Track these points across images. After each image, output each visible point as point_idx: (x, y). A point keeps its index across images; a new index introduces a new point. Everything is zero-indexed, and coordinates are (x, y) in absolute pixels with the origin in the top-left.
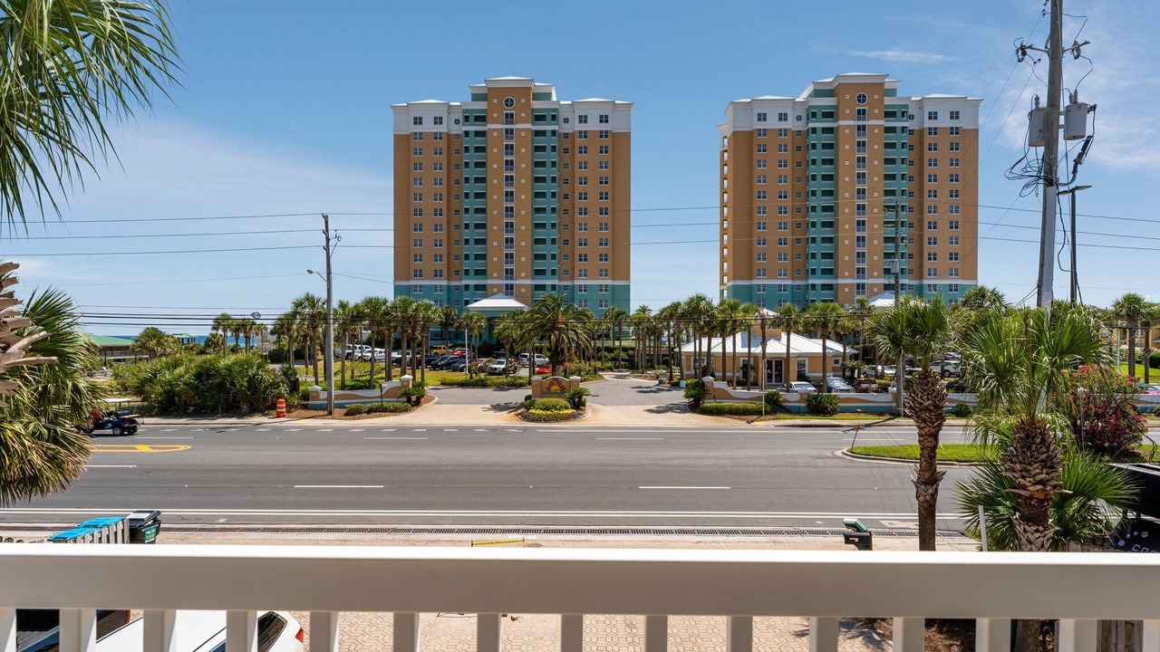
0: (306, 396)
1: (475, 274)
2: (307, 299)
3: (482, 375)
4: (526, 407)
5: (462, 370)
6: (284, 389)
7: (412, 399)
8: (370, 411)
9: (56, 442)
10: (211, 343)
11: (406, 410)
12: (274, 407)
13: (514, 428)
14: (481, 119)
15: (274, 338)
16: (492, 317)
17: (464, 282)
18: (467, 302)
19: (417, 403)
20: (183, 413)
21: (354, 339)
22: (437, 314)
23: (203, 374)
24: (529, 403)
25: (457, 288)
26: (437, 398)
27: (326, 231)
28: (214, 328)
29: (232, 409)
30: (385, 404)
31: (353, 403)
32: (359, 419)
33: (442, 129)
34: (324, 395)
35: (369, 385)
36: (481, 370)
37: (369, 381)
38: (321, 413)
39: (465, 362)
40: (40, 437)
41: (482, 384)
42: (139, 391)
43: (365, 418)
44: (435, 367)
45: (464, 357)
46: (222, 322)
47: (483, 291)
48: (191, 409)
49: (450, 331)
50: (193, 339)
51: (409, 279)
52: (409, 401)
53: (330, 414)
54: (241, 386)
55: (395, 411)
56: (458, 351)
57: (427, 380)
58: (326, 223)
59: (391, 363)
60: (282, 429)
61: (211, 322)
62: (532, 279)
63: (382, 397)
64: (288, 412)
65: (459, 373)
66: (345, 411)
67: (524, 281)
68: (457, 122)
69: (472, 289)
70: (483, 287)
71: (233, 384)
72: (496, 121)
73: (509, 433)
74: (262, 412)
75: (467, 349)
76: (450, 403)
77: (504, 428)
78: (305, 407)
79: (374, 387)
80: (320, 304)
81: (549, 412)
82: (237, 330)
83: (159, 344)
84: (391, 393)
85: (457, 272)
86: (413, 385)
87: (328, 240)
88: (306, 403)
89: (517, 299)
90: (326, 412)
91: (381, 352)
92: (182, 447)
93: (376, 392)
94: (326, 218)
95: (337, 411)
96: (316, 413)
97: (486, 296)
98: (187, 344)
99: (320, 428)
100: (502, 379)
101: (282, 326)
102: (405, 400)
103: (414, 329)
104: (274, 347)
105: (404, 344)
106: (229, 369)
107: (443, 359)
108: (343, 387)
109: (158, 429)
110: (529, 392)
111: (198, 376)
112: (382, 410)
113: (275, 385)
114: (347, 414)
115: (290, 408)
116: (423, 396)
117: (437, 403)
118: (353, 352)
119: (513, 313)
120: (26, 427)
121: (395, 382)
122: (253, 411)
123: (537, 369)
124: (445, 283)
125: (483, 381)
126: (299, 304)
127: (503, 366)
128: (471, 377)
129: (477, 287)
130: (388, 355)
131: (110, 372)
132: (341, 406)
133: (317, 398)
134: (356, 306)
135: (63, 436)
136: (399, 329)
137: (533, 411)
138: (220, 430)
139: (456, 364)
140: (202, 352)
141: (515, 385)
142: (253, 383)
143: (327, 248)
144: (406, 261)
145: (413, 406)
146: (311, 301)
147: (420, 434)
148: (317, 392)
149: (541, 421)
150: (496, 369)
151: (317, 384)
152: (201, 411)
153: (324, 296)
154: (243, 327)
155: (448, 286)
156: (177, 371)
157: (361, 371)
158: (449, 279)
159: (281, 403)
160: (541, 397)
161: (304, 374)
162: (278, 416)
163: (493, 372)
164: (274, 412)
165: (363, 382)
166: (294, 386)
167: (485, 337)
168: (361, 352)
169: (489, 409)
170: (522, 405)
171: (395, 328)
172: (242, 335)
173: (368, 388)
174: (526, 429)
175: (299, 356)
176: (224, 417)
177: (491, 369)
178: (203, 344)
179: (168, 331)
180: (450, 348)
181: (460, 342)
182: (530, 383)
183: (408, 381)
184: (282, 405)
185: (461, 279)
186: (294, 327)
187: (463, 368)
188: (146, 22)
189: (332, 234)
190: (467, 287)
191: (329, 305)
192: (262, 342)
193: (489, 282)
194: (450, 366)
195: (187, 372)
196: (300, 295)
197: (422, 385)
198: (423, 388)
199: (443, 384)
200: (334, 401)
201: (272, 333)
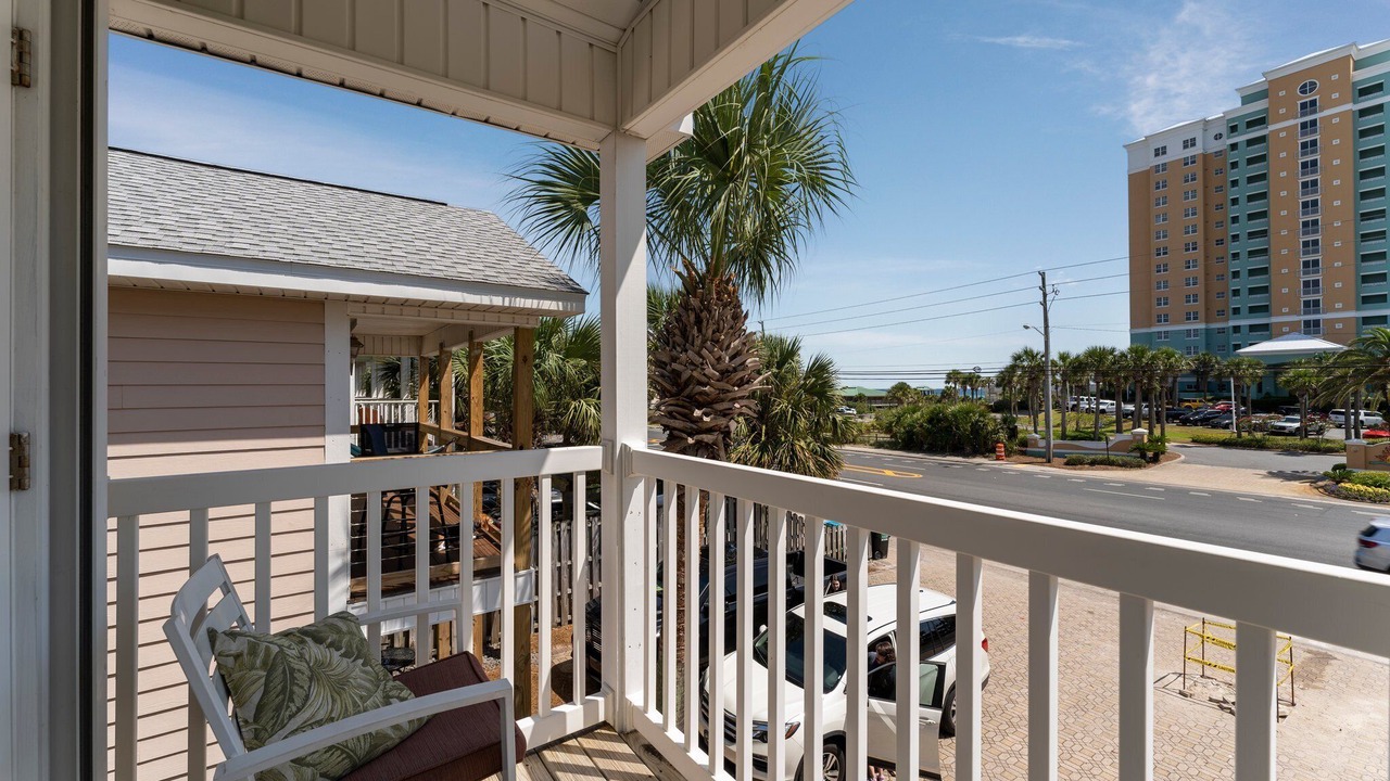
0: (1024, 443)
1: (1250, 312)
2: (1026, 352)
3: (1259, 435)
4: (1333, 479)
5: (1226, 427)
6: (1002, 436)
7: (1150, 454)
8: (1093, 463)
9: (824, 457)
10: (946, 395)
11: (1139, 466)
12: (993, 450)
13: (1309, 503)
14: (1261, 121)
15: (1000, 390)
16: (1278, 364)
17: (1232, 323)
18: (1238, 347)
19: (1155, 460)
20: (919, 449)
21: (1082, 390)
22: (1186, 363)
23: (934, 419)
24: (1341, 474)
25: (1221, 331)
26: (1183, 457)
27: (1043, 288)
28: (947, 382)
29: (957, 450)
30: (1112, 458)
31: (1074, 454)
32: (1081, 469)
33: (1197, 150)
34: (1042, 443)
35: (1094, 437)
36: (1257, 428)
37: (1094, 433)
38: (1039, 460)
39: (1231, 418)
40: (816, 453)
41: (1260, 446)
42: (888, 430)
43: (1088, 469)
44: (1185, 422)
45: (1231, 411)
46: (953, 376)
47: (1265, 331)
48: (926, 446)
49: (1208, 382)
50: (932, 391)
51: (1150, 326)
52: (1143, 456)
53: (1049, 461)
54: (966, 430)
55: (1125, 465)
56: (1221, 405)
57: (1168, 435)
58: (1043, 279)
59: (1122, 416)
60: (1000, 470)
61: (944, 376)
62: (1358, 309)
63: (1108, 449)
64: (1008, 456)
65: (1222, 431)
66: (1065, 460)
67: (1343, 314)
68: (1218, 137)
69: (1245, 331)
70: (1266, 327)
71: (958, 428)
72: (1285, 118)
73: (1296, 509)
74: (983, 455)
75: (1233, 402)
76: (1202, 464)
77: (1289, 502)
78: (1024, 453)
79: (1100, 439)
80: (1039, 356)
81: (1380, 490)
82: (964, 384)
83: (904, 394)
84: (1119, 446)
85: (1221, 313)
86: (1149, 440)
87: (1045, 295)
88: (1024, 449)
89: (1326, 338)
90: (1044, 460)
91: (1112, 404)
92: (916, 476)
93: (1102, 444)
94: (1043, 275)
95: (1056, 460)
96: (1035, 460)
97: (1270, 338)
98: (926, 395)
99: (1037, 474)
100: (1292, 440)
101: (1003, 379)
102: (1139, 455)
103: (1150, 379)
104: (1001, 398)
105: (1139, 396)
106: (954, 415)
107: (1197, 413)
108: (1064, 436)
109: (900, 460)
110: (1342, 459)
111: (930, 421)
112: (1108, 463)
113: (996, 432)
114: (1067, 464)
115: (1009, 453)
116: (1163, 453)
117: (1183, 462)
118: (1078, 404)
119: (1318, 357)
120: (808, 445)
121: (1126, 436)
122: (975, 453)
123: (1362, 431)
124: (1202, 326)
125: (1258, 441)
126: (1017, 358)
127: (1297, 425)
128: (1239, 436)
129: (1253, 328)
130: (1119, 406)
131: (873, 415)
132: (1061, 456)
133: (1035, 445)
134: (1078, 356)
135: (829, 454)
136: (1131, 380)
137: (1348, 485)
138: (946, 466)
139: (1215, 421)
140: (939, 401)
141: (1316, 450)
142: (976, 429)
143: (1044, 304)
144: (1144, 307)
145: (1148, 462)
146: (1029, 354)
147: (1157, 493)
148: (1035, 440)
149: (1363, 500)
150: (1284, 428)
151: (1036, 432)
152: (933, 449)
153: (1042, 349)
154: (970, 380)
155: (1206, 329)
156: (915, 416)
157: (1087, 423)
158: (1207, 322)
159: (1000, 447)
160: (1366, 468)
161: (1023, 423)
162: (997, 459)
163: (1280, 431)
164: (994, 456)
165: (1087, 433)
166: (1013, 433)
167: (1267, 388)
168: (1089, 404)
169: (1265, 476)
170: (1326, 476)
171: (1126, 378)
172: (968, 388)
173: (1092, 440)
174: (1331, 507)
175: (1023, 407)
176: (950, 455)
177: (1273, 426)
178: (939, 395)
179: (913, 385)
180: (1209, 401)
181: (1226, 394)
182: (1344, 449)
183: (1142, 435)
184: (1001, 449)
185: (1227, 320)
186: (1015, 379)
187: (1227, 424)
188: (833, 161)
189: (1049, 289)
190: (1237, 329)
191: (1047, 359)
192: (990, 393)
193: (1274, 320)
194: (1206, 421)
195: (922, 416)
196: (1019, 350)
197: (1162, 439)
198: (1163, 444)
199: (1194, 441)
200: (1052, 450)
201: (998, 386)
